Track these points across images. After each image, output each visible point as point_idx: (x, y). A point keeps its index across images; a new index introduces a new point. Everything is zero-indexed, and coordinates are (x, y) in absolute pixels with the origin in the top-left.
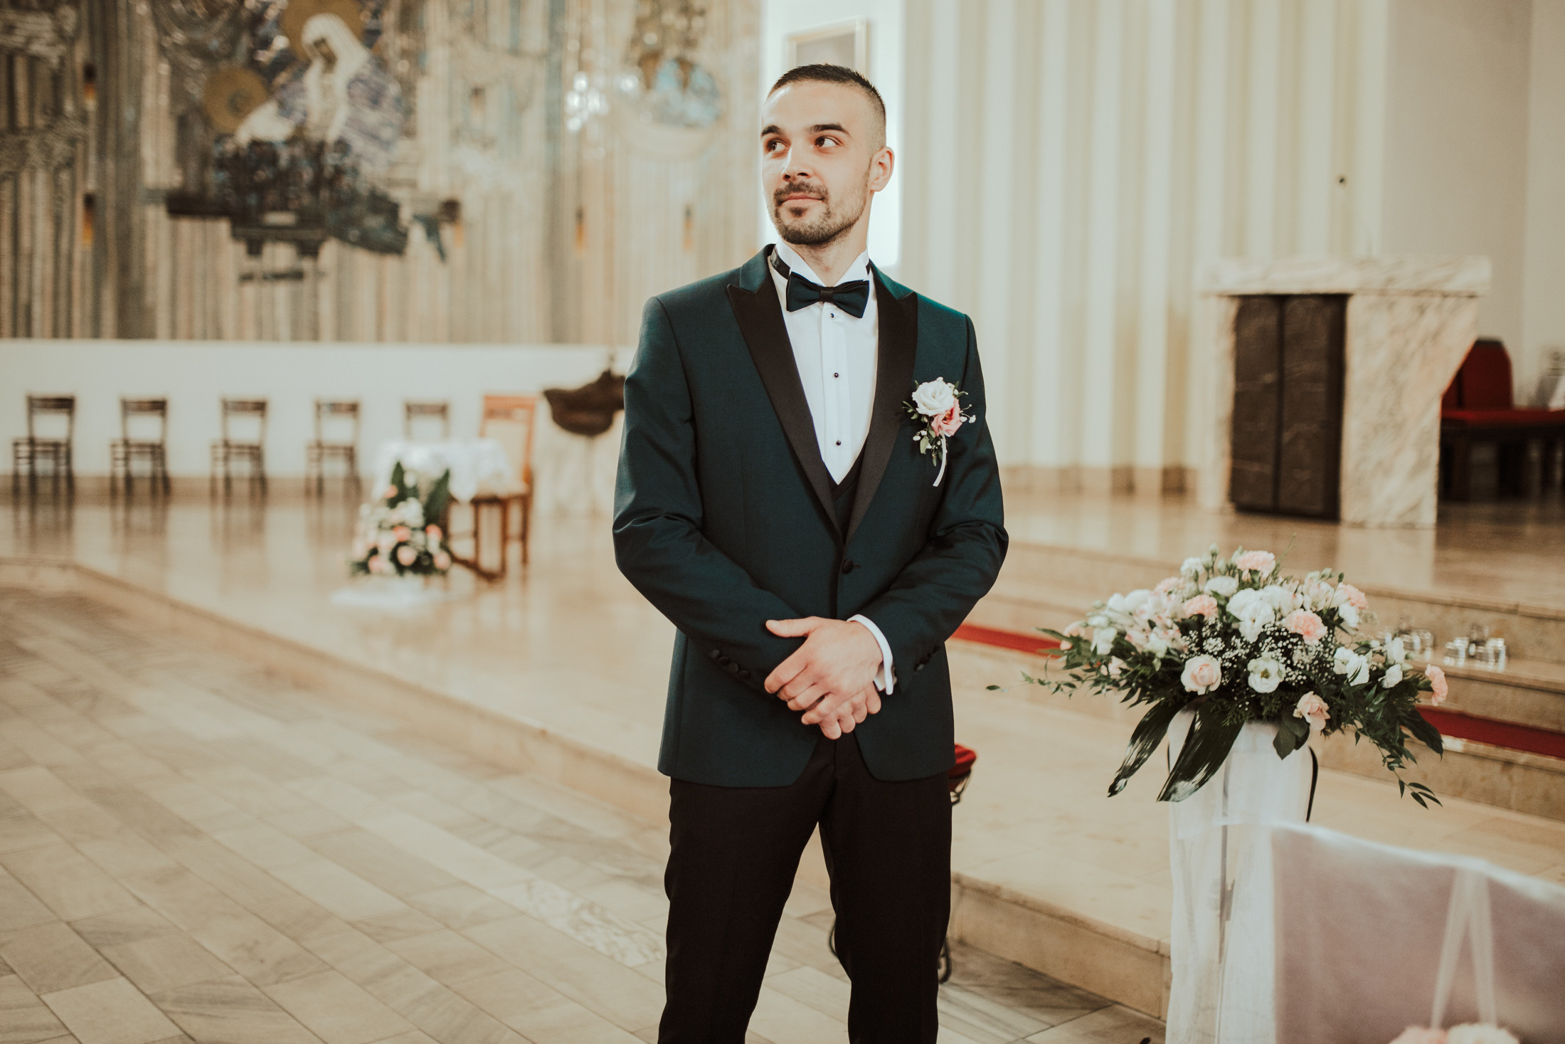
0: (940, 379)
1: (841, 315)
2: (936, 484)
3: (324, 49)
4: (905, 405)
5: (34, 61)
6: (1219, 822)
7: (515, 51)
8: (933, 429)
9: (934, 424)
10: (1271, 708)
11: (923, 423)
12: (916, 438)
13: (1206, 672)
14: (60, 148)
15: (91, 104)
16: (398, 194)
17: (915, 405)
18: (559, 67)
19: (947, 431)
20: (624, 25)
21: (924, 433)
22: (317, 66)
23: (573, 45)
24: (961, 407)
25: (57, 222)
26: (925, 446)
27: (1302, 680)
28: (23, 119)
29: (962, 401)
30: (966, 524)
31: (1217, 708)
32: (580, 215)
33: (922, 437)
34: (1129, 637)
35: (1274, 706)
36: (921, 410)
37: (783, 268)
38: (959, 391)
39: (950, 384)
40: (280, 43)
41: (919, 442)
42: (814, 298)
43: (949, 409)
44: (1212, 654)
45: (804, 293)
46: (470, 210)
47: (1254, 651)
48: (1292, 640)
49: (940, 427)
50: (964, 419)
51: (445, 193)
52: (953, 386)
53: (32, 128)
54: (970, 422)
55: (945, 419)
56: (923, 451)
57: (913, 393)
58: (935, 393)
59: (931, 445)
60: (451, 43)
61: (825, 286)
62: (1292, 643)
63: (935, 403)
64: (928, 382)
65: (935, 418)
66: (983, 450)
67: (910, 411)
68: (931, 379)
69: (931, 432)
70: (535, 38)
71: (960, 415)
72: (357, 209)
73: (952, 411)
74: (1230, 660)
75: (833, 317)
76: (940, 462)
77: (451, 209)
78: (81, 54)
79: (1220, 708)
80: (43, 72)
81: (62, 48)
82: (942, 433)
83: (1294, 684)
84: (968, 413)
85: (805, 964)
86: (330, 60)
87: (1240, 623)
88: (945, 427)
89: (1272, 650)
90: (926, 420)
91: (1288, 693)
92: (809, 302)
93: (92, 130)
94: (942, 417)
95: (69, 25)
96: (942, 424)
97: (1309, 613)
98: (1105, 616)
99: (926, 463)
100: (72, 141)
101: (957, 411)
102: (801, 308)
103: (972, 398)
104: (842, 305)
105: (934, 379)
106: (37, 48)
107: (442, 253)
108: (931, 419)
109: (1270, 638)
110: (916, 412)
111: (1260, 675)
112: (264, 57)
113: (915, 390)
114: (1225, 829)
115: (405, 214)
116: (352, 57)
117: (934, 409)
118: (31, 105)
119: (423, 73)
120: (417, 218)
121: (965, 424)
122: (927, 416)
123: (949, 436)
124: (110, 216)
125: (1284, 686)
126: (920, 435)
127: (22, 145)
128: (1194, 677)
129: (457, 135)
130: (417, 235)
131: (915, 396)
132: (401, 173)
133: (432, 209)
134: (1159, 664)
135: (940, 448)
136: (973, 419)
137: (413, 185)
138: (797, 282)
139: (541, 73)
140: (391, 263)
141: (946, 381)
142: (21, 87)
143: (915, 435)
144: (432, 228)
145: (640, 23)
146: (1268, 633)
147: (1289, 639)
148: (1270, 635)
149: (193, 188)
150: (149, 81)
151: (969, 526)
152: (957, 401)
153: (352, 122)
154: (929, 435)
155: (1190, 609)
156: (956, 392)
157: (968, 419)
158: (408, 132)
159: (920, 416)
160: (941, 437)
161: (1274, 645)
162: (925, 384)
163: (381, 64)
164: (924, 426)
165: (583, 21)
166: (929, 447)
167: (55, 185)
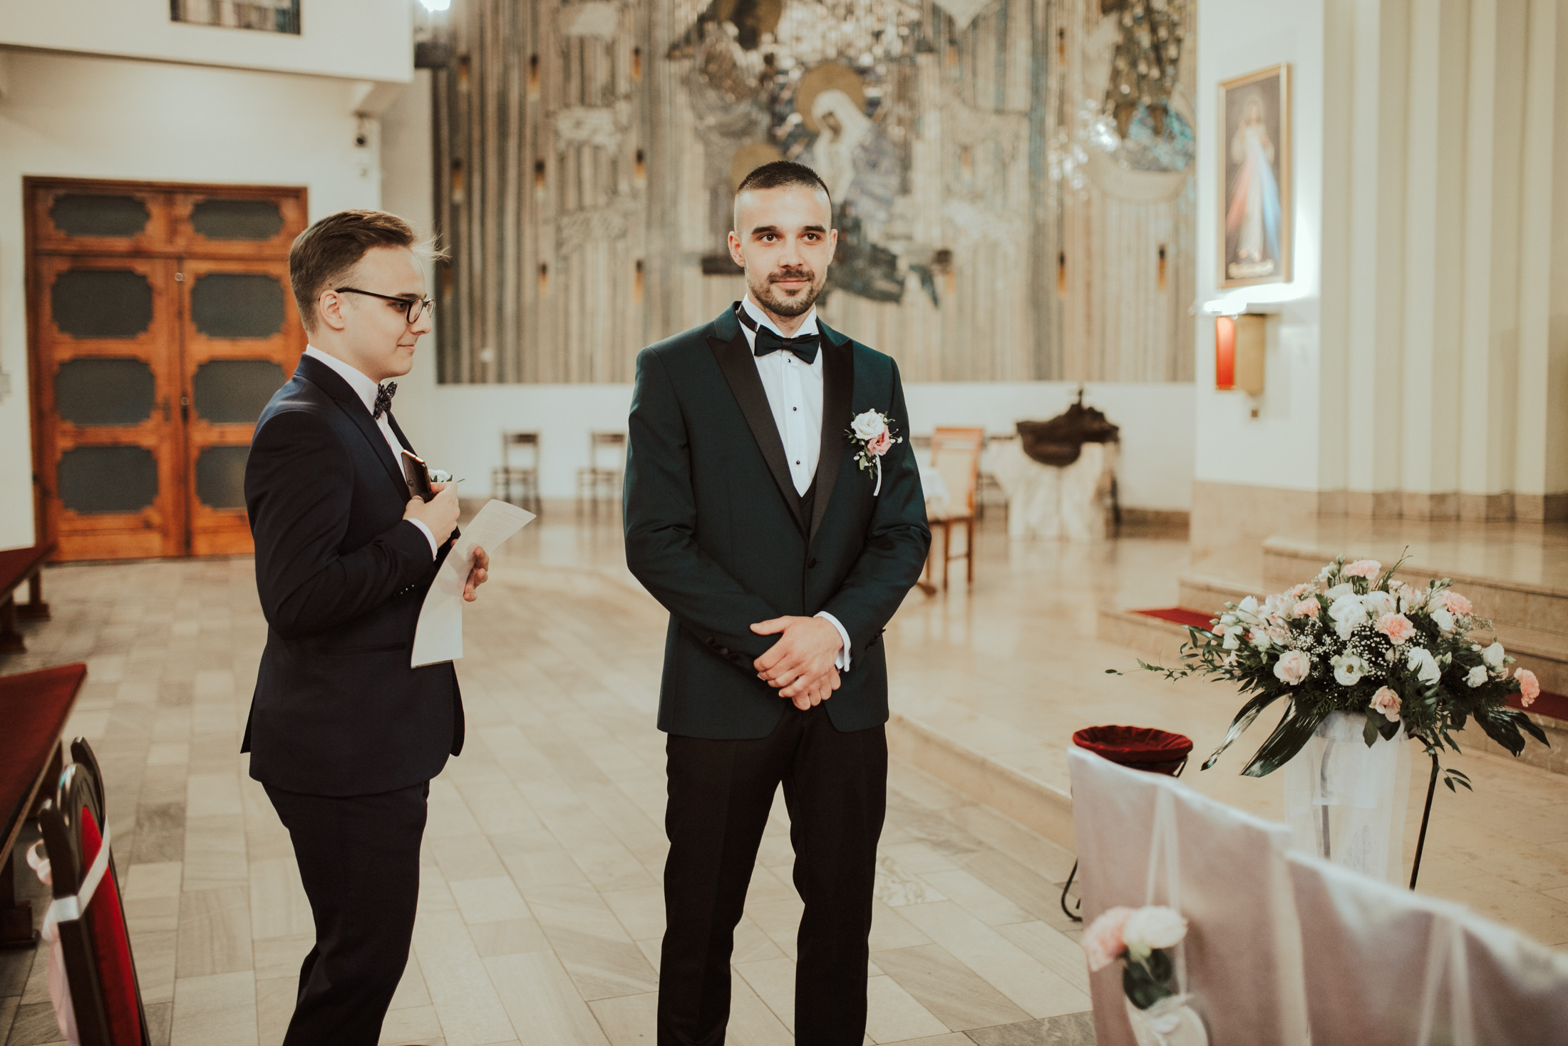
0: (873, 410)
1: (796, 361)
2: (876, 494)
3: (831, 121)
4: (846, 432)
5: (597, 149)
6: (1320, 802)
7: (999, 111)
8: (868, 450)
9: (869, 446)
10: (1353, 700)
11: (860, 446)
12: (856, 458)
13: (1294, 664)
14: (617, 222)
15: (641, 182)
16: (896, 248)
17: (853, 432)
18: (1042, 121)
19: (880, 451)
20: (1101, 79)
21: (862, 454)
22: (826, 135)
23: (1053, 102)
24: (890, 432)
25: (614, 284)
26: (863, 464)
27: (1381, 675)
28: (588, 199)
29: (891, 427)
30: (897, 528)
31: (1310, 698)
32: (1062, 259)
33: (861, 457)
34: (1253, 634)
35: (1356, 698)
36: (859, 436)
37: (751, 324)
38: (888, 419)
39: (880, 414)
40: (794, 119)
41: (858, 461)
42: (776, 346)
43: (881, 433)
44: (1302, 649)
45: (769, 342)
46: (961, 257)
47: (1340, 648)
48: (1375, 639)
49: (874, 448)
50: (893, 441)
51: (939, 246)
52: (883, 415)
53: (595, 207)
54: (898, 442)
55: (878, 442)
56: (862, 468)
57: (852, 423)
58: (869, 422)
59: (868, 462)
60: (942, 108)
61: (784, 337)
62: (1375, 642)
63: (869, 430)
64: (863, 413)
65: (870, 442)
66: (906, 464)
67: (850, 437)
68: (865, 410)
69: (867, 453)
70: (1019, 97)
71: (890, 438)
72: (860, 264)
73: (883, 435)
74: (1319, 655)
75: (790, 361)
76: (876, 476)
77: (943, 257)
78: (634, 141)
79: (1312, 698)
80: (604, 159)
81: (619, 137)
82: (877, 453)
83: (1373, 679)
84: (895, 436)
85: (1040, 919)
86: (836, 130)
87: (1335, 623)
88: (878, 448)
89: (1355, 647)
90: (863, 443)
91: (1368, 685)
92: (773, 349)
93: (640, 205)
94: (876, 441)
95: (624, 120)
96: (876, 446)
97: (1401, 616)
98: (1234, 615)
99: (866, 478)
100: (626, 215)
101: (887, 434)
102: (765, 354)
103: (899, 423)
104: (797, 353)
105: (868, 411)
106: (600, 139)
107: (935, 300)
108: (867, 442)
109: (1357, 637)
110: (855, 437)
111: (1345, 669)
112: (782, 132)
113: (853, 420)
114: (1325, 809)
115: (903, 264)
116: (856, 126)
117: (869, 434)
118: (595, 185)
119: (918, 136)
120: (913, 268)
121: (894, 446)
122: (864, 440)
123: (881, 455)
124: (655, 278)
125: (1365, 680)
126: (859, 455)
127: (587, 222)
128: (1288, 670)
129: (948, 192)
130: (913, 282)
131: (854, 425)
132: (899, 228)
133: (925, 259)
134: (1266, 658)
135: (875, 465)
136: (900, 440)
137: (909, 238)
138: (764, 333)
139: (1025, 129)
140: (890, 309)
141: (877, 412)
142: (587, 172)
143: (855, 455)
144: (926, 278)
145: (1116, 75)
146: (1356, 632)
147: (1372, 638)
148: (1357, 635)
149: (721, 251)
150: (687, 159)
151: (899, 530)
152: (887, 427)
153: (856, 183)
154: (866, 455)
155: (1299, 610)
156: (886, 420)
157: (897, 441)
158: (905, 189)
159: (859, 440)
160: (875, 456)
161: (1357, 643)
162: (861, 415)
163: (880, 133)
164: (862, 448)
165: (1063, 78)
166: (867, 464)
167: (613, 253)
